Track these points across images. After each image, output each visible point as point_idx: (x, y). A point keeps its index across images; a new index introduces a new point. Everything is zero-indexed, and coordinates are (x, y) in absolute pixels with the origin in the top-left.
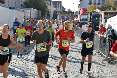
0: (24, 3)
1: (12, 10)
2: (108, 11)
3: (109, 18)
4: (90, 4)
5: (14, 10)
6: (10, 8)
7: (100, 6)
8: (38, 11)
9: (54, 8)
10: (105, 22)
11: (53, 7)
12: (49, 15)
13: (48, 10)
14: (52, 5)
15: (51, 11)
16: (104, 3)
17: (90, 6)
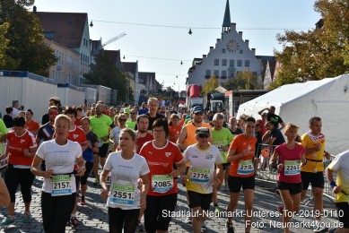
0: (85, 75)
1: (62, 89)
2: (241, 91)
3: (243, 102)
4: (208, 77)
5: (67, 89)
6: (60, 85)
7: (226, 81)
8: (112, 91)
9: (141, 85)
10: (236, 110)
11: (140, 83)
12: (131, 98)
13: (130, 88)
14: (137, 80)
15: (136, 90)
16: (232, 75)
17: (207, 81)
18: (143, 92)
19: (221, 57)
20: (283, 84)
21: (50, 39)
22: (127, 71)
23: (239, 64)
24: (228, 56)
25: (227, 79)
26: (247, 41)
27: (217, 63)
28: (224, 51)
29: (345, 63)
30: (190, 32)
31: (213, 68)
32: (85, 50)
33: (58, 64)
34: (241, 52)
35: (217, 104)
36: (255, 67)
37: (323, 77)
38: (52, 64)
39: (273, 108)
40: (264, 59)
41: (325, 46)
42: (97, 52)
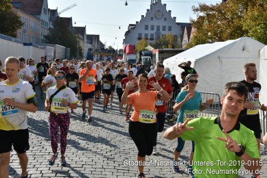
0: (45, 37)
1: (27, 47)
2: (164, 49)
3: (166, 58)
4: (140, 39)
5: (31, 47)
6: (25, 44)
7: (153, 42)
8: (66, 49)
9: (88, 45)
11: (87, 43)
12: (81, 56)
13: (80, 47)
14: (85, 40)
15: (85, 49)
16: (159, 37)
17: (139, 41)
18: (90, 50)
19: (150, 23)
20: (197, 44)
21: (17, 8)
22: (77, 33)
23: (164, 29)
24: (155, 23)
25: (155, 41)
26: (170, 11)
27: (146, 28)
28: (152, 19)
29: (243, 29)
30: (126, 4)
31: (143, 32)
32: (45, 17)
33: (24, 27)
34: (165, 19)
35: (146, 59)
36: (176, 31)
37: (227, 39)
38: (19, 27)
39: (190, 63)
40: (182, 25)
41: (229, 16)
42: (54, 19)
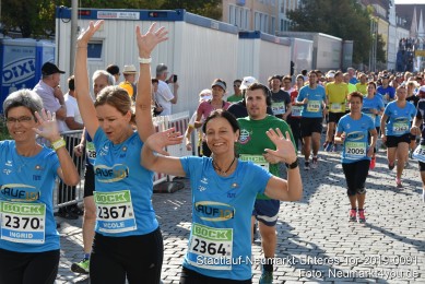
0: (291, 14)
1: (247, 42)
5: (258, 41)
6: (243, 35)
8: (343, 43)
9: (400, 30)
11: (398, 25)
12: (381, 56)
13: (379, 37)
15: (391, 41)
22: (372, 2)
